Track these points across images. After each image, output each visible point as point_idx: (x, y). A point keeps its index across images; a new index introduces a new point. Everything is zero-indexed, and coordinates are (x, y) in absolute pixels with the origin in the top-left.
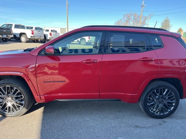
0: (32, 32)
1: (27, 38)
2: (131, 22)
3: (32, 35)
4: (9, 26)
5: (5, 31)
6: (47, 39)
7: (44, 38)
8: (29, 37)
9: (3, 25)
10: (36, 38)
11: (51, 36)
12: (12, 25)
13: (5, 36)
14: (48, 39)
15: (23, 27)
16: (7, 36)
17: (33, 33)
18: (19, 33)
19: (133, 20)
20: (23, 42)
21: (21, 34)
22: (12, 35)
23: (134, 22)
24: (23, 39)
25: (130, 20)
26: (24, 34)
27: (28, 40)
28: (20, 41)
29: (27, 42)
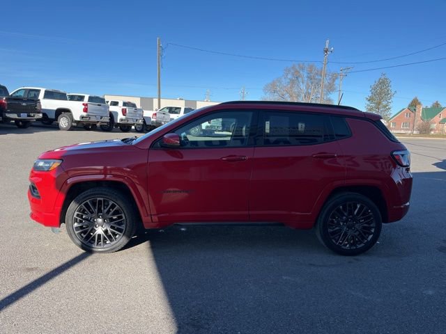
0: (84, 107)
1: (73, 121)
2: (301, 83)
3: (85, 114)
4: (32, 94)
5: (24, 104)
6: (115, 121)
7: (110, 119)
8: (77, 118)
9: (17, 92)
10: (93, 119)
11: (124, 115)
12: (39, 91)
13: (24, 116)
14: (118, 122)
15: (62, 96)
16: (29, 116)
17: (85, 110)
18: (55, 109)
19: (306, 79)
20: (64, 129)
21: (60, 112)
22: (39, 113)
23: (307, 84)
24: (63, 122)
25: (300, 79)
26: (67, 111)
27: (74, 124)
28: (57, 128)
29: (72, 128)
